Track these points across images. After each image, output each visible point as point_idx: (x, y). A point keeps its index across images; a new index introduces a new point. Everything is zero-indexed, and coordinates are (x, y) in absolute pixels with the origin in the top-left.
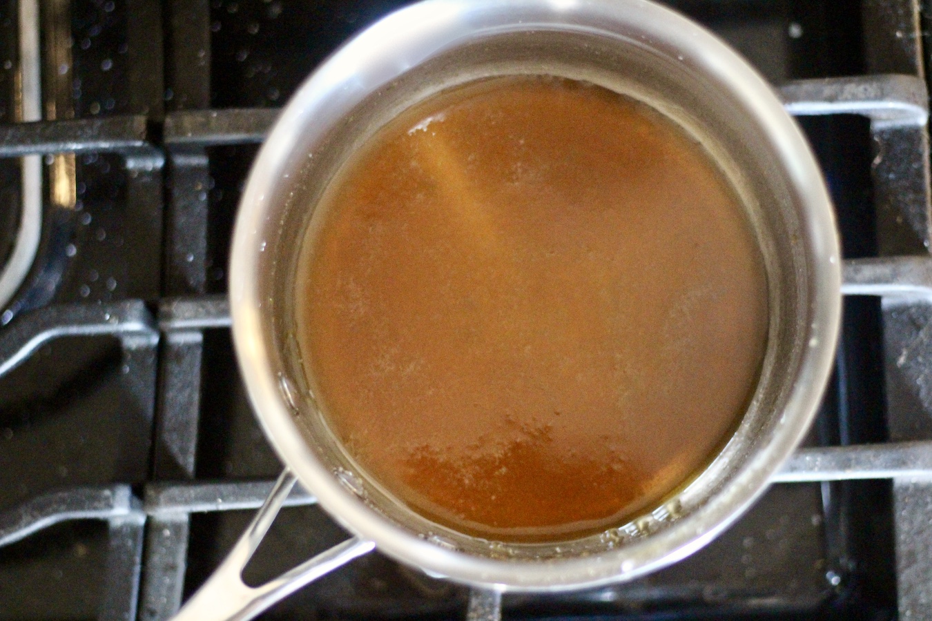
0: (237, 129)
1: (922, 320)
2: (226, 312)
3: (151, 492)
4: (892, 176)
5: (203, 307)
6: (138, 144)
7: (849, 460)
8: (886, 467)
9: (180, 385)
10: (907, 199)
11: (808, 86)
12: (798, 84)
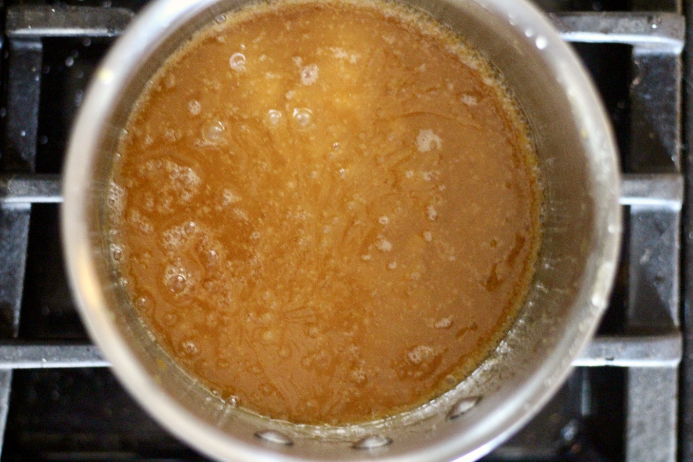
0: (74, 25)
1: (665, 225)
2: (58, 191)
4: (648, 97)
5: (35, 186)
9: (8, 247)
10: (659, 118)
11: (586, 18)
12: (579, 16)
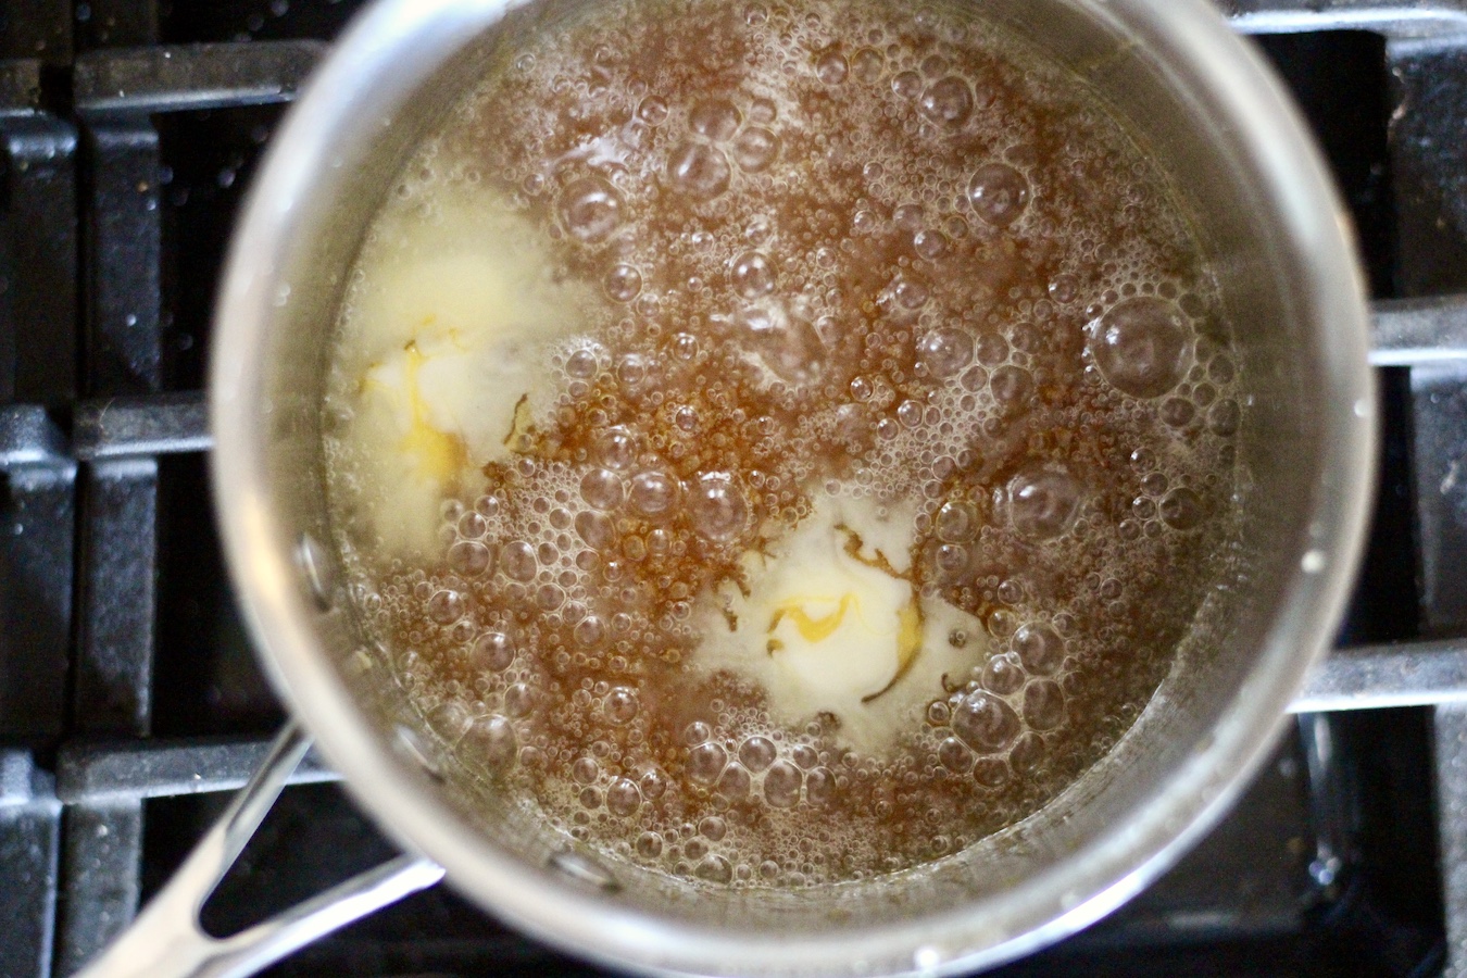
0: (211, 83)
2: (201, 426)
3: (70, 765)
4: (1425, 142)
5: (155, 417)
6: (28, 112)
7: (1362, 675)
8: (1429, 687)
9: (116, 557)
10: (1455, 186)
